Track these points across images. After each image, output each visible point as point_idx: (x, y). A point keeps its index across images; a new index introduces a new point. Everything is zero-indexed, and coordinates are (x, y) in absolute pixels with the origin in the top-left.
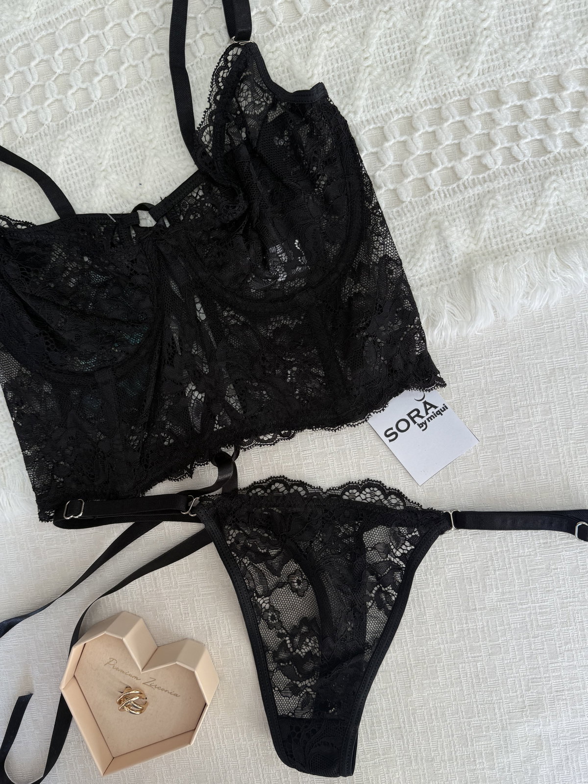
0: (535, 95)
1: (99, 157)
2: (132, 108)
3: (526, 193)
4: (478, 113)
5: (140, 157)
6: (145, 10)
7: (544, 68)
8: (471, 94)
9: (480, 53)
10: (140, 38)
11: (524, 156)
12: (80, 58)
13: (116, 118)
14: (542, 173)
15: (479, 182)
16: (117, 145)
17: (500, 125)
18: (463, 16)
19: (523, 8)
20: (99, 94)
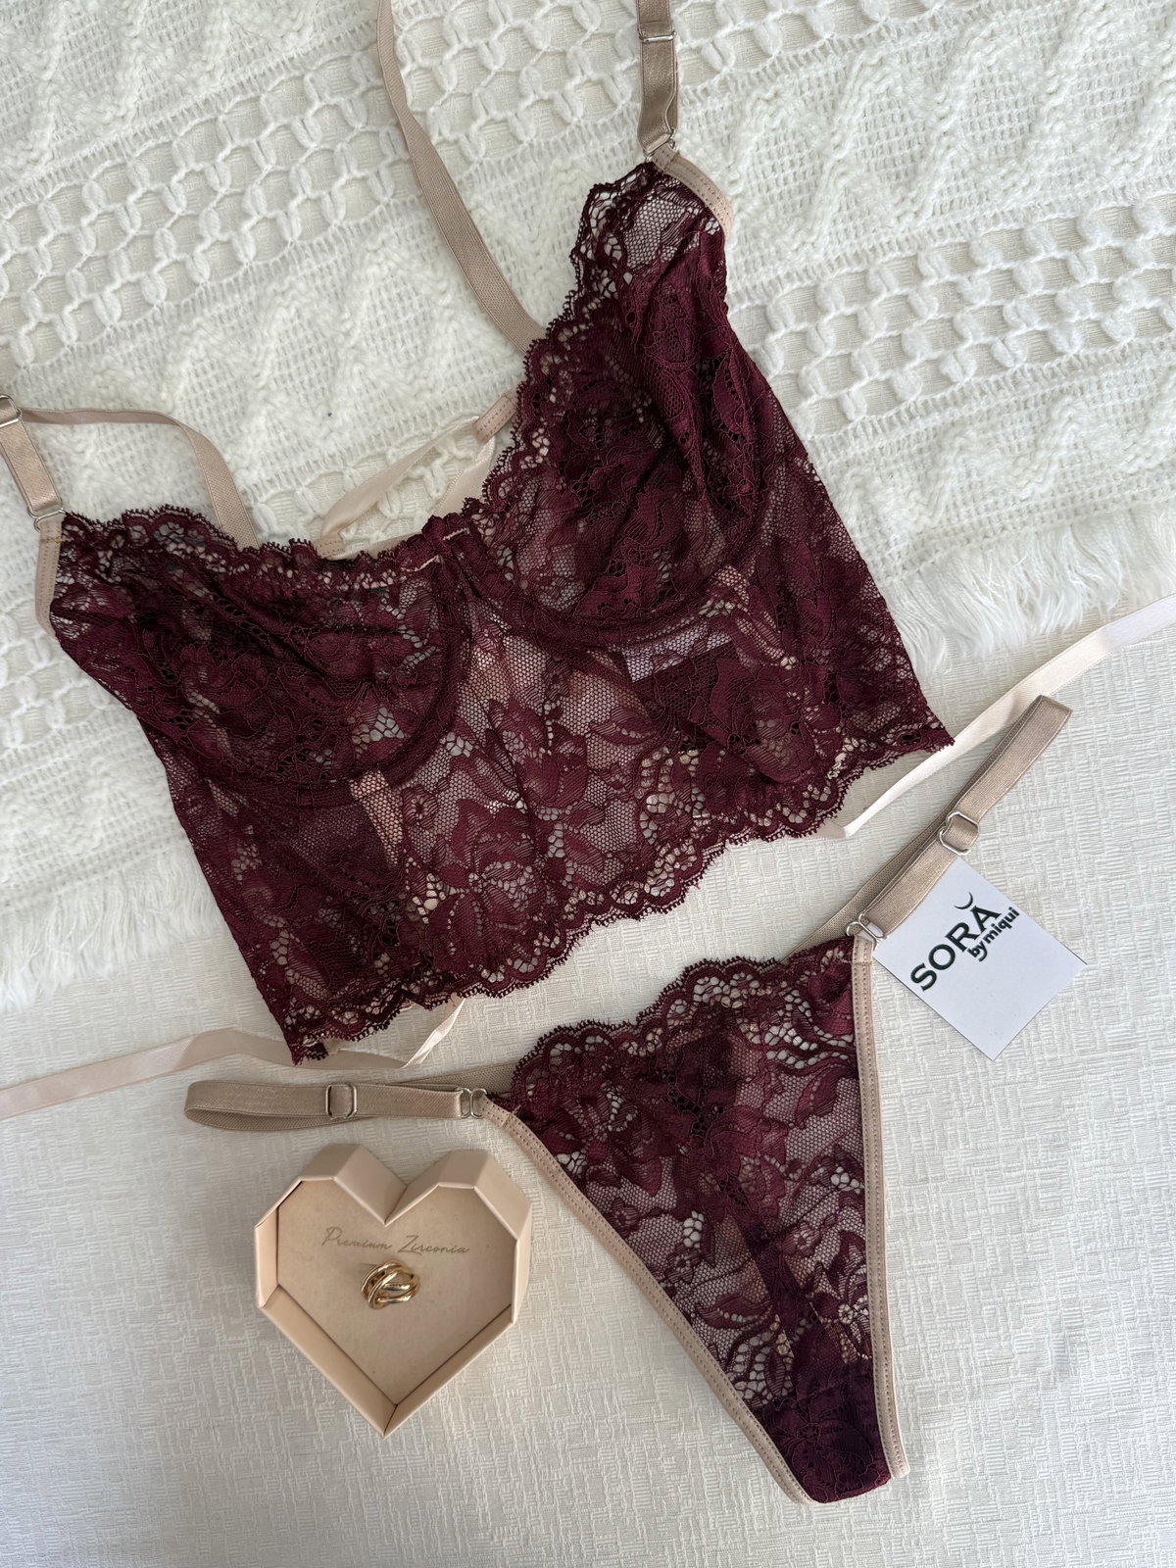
0: (1034, 252)
1: (254, 364)
2: (313, 275)
3: (1018, 427)
4: (932, 282)
5: (328, 363)
6: (334, 101)
7: (1049, 205)
8: (919, 248)
9: (936, 176)
10: (324, 150)
11: (1016, 360)
12: (217, 187)
13: (283, 293)
14: (1047, 391)
15: (935, 406)
16: (287, 342)
17: (972, 304)
18: (905, 110)
19: (1011, 98)
20: (252, 251)
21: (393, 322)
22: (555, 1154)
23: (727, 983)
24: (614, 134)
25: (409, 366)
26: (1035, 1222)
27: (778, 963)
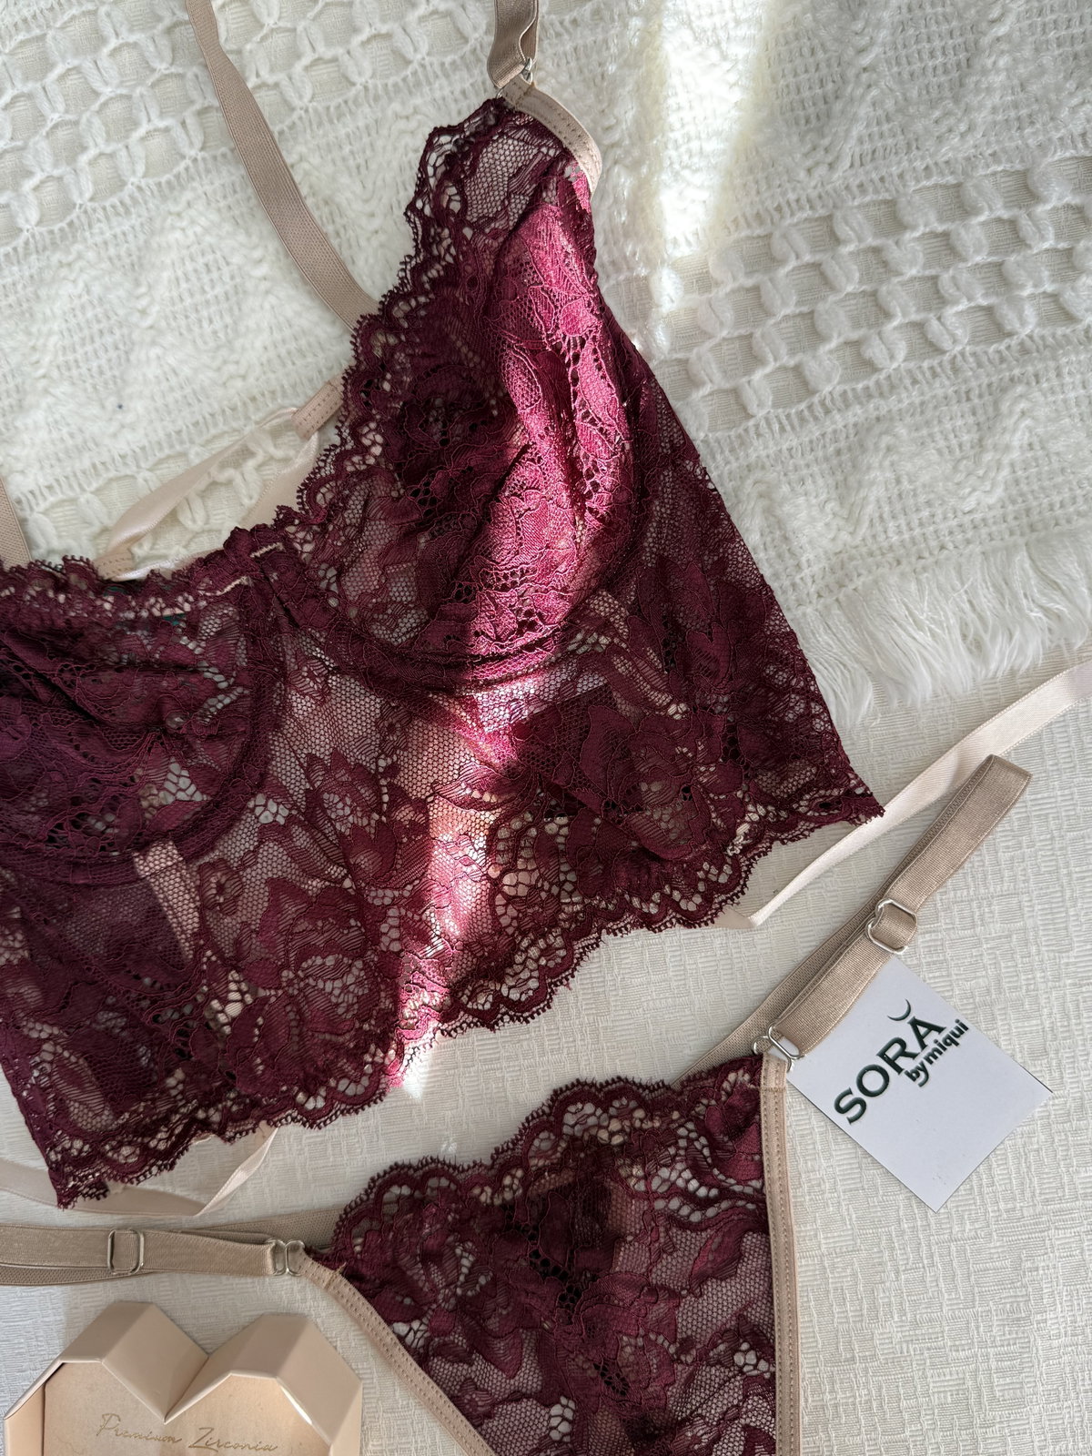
0: (975, 211)
1: (34, 348)
2: (106, 243)
3: (959, 422)
4: (851, 247)
5: (121, 346)
6: (132, 38)
7: (994, 155)
8: (835, 206)
9: (854, 119)
10: (122, 96)
11: (955, 341)
13: (69, 265)
14: (994, 379)
15: (857, 397)
16: (73, 322)
17: (902, 274)
18: (816, 41)
19: (945, 27)
20: (34, 215)
21: (199, 298)
22: (389, 1322)
23: (605, 1111)
24: (465, 73)
25: (218, 348)
26: (990, 1415)
27: (668, 1088)
